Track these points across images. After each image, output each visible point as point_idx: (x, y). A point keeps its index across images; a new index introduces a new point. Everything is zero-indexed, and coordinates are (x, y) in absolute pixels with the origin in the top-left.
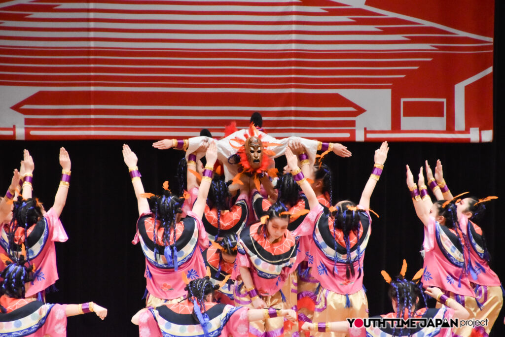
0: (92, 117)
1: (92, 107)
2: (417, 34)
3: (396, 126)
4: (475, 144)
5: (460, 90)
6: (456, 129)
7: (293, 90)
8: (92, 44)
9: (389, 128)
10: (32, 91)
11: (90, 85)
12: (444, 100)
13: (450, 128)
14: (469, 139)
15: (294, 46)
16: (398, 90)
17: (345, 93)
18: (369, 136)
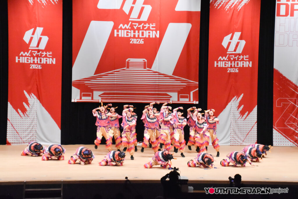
0: (115, 98)
1: (115, 96)
2: (183, 81)
3: (179, 100)
4: (195, 104)
5: (192, 93)
6: (191, 101)
7: (157, 92)
8: (115, 83)
9: (177, 100)
10: (102, 92)
11: (114, 91)
12: (188, 95)
13: (190, 101)
14: (193, 103)
15: (157, 83)
16: (179, 93)
17: (168, 93)
18: (173, 102)
